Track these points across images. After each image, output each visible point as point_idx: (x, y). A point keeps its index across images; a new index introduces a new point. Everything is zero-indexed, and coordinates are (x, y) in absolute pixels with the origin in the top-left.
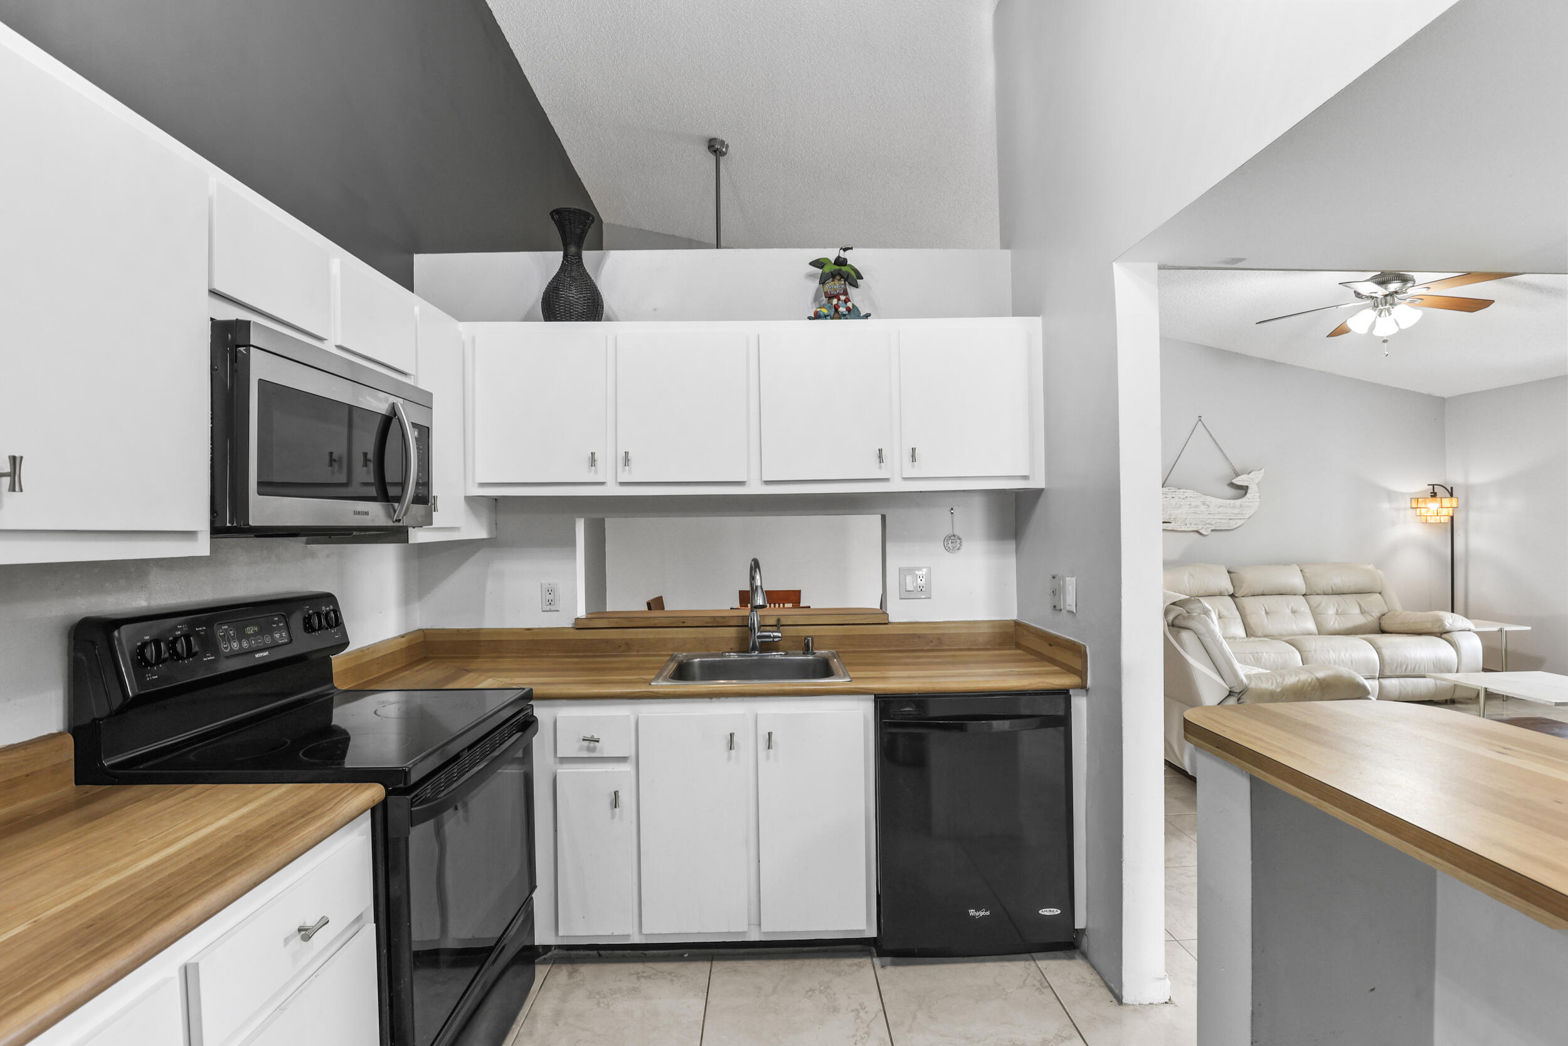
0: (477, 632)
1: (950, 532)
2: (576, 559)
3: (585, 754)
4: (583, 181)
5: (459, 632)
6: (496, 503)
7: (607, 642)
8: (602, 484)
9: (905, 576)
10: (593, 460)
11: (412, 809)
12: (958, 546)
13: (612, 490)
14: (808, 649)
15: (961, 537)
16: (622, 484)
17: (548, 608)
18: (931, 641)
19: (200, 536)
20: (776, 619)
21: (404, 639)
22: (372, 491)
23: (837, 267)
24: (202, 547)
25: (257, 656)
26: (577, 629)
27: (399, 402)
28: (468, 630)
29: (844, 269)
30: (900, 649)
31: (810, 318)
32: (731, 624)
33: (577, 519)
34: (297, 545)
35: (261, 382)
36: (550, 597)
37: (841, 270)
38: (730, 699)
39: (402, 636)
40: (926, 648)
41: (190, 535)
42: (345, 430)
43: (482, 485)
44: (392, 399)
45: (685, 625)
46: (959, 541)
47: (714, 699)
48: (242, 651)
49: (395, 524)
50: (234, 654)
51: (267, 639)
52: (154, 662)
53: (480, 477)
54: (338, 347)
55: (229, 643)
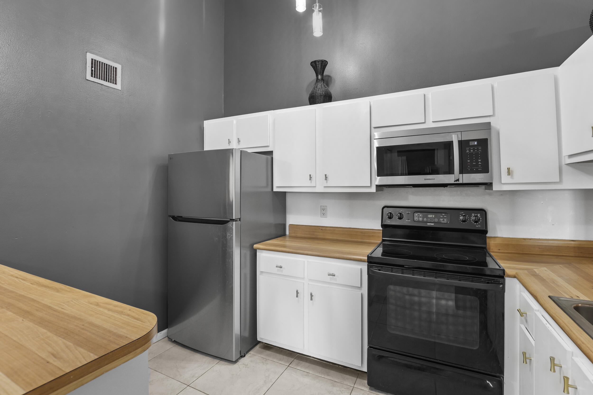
19: (372, 187)
24: (373, 190)
25: (428, 224)
35: (377, 148)
39: (574, 241)
41: (369, 187)
43: (571, 156)
48: (423, 222)
49: (458, 182)
50: (419, 222)
51: (436, 220)
52: (390, 218)
53: (566, 152)
54: (433, 122)
55: (419, 218)
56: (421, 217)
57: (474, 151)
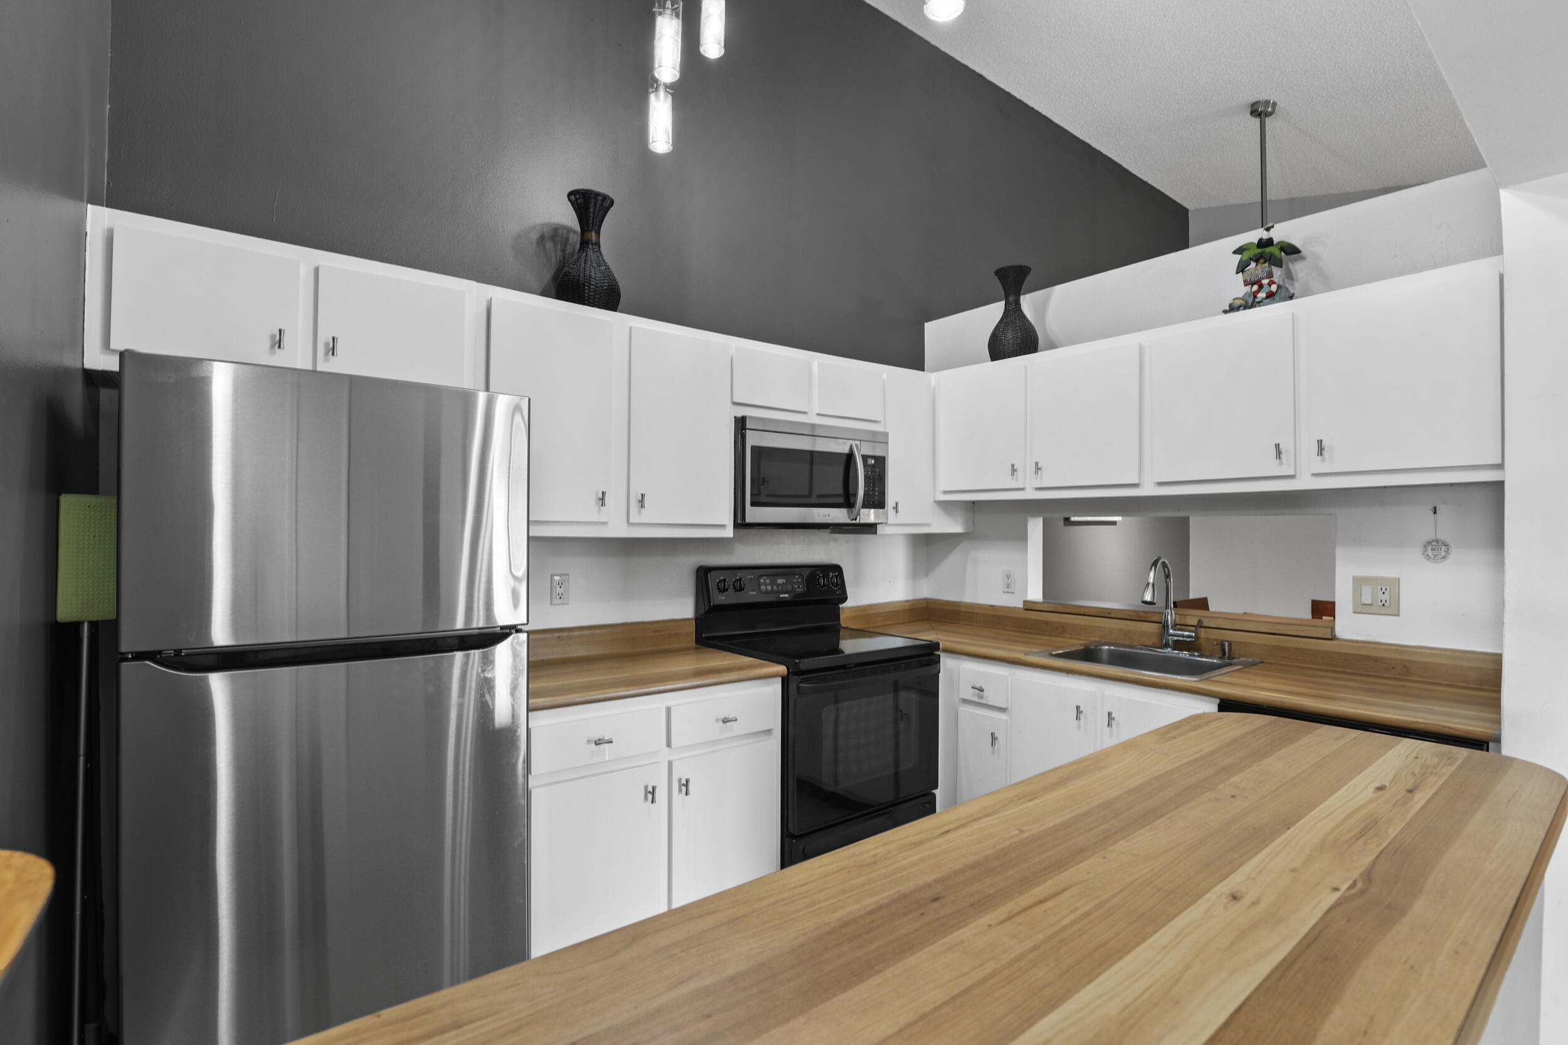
0: (957, 604)
1: (1433, 537)
2: (1027, 551)
3: (976, 699)
4: (1150, 182)
5: (947, 603)
6: (973, 507)
7: (1046, 623)
8: (1023, 489)
9: (1361, 586)
10: (1014, 470)
11: (801, 685)
12: (1443, 553)
13: (1030, 495)
14: (1224, 654)
15: (1449, 541)
16: (1038, 489)
17: (1007, 590)
18: (1394, 668)
19: (728, 527)
20: (1198, 620)
21: (907, 603)
22: (841, 500)
23: (1260, 250)
24: (729, 532)
25: (781, 596)
26: (1026, 610)
27: (854, 443)
28: (953, 602)
29: (1268, 250)
30: (1349, 671)
31: (1225, 312)
32: (1152, 619)
33: (1029, 519)
34: (825, 534)
35: (753, 447)
36: (1009, 581)
37: (1264, 252)
38: (1083, 677)
39: (907, 601)
40: (1385, 675)
41: (722, 526)
42: (807, 466)
43: (945, 492)
44: (850, 442)
45: (1111, 616)
46: (1444, 548)
47: (1070, 675)
48: (772, 592)
49: (854, 522)
50: (767, 592)
51: (789, 587)
52: (723, 590)
53: (943, 486)
54: (818, 414)
55: (766, 586)
56: (768, 584)
57: (871, 473)
